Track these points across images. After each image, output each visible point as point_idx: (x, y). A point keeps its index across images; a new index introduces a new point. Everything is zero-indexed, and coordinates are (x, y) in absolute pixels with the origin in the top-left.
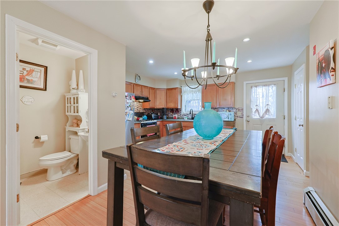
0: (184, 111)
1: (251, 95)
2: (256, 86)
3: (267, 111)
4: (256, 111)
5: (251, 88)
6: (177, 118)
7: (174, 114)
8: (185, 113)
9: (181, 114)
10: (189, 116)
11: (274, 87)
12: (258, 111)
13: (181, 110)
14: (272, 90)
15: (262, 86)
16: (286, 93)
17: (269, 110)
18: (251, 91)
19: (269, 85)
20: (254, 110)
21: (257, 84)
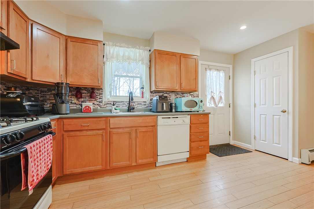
0: (107, 96)
2: (210, 69)
4: (211, 98)
5: (206, 70)
6: (92, 111)
7: (82, 102)
8: (112, 99)
9: (101, 102)
10: (121, 106)
12: (213, 98)
13: (101, 94)
14: (222, 74)
15: (214, 70)
16: (231, 80)
17: (222, 97)
18: (206, 73)
19: (220, 70)
20: (209, 97)
21: (210, 67)
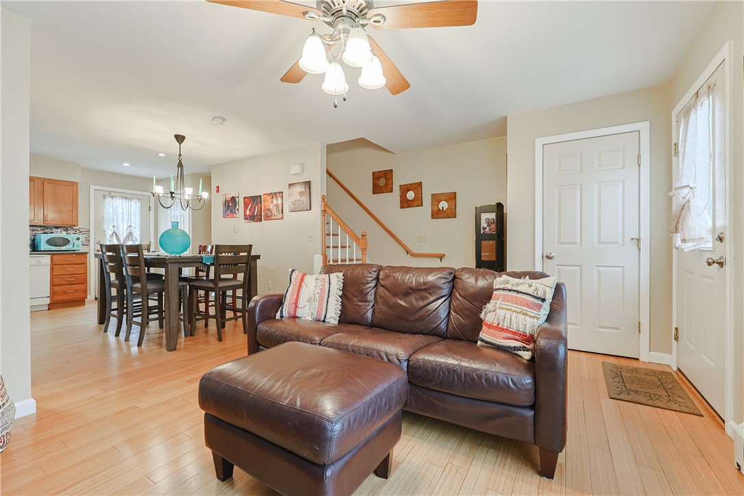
1: (104, 209)
2: (112, 197)
3: (130, 234)
4: (112, 234)
5: (104, 198)
11: (138, 203)
12: (116, 234)
14: (135, 206)
15: (120, 199)
16: (152, 213)
17: (132, 234)
18: (104, 202)
19: (131, 199)
20: (108, 233)
21: (112, 194)
